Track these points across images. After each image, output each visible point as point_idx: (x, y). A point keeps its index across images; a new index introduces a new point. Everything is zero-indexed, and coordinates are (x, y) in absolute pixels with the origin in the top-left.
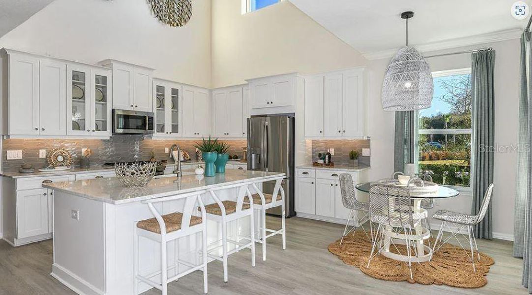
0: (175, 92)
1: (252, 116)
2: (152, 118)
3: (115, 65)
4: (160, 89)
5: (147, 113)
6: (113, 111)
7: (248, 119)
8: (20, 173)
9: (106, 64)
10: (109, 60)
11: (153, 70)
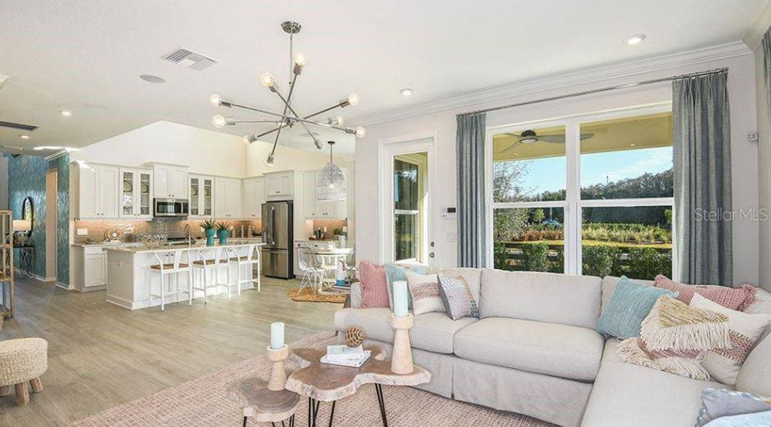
0: (208, 182)
1: (268, 202)
2: (187, 204)
3: (156, 167)
4: (195, 181)
5: (182, 200)
6: (154, 200)
7: (262, 205)
8: (87, 244)
9: (150, 165)
10: (152, 162)
11: (187, 167)
